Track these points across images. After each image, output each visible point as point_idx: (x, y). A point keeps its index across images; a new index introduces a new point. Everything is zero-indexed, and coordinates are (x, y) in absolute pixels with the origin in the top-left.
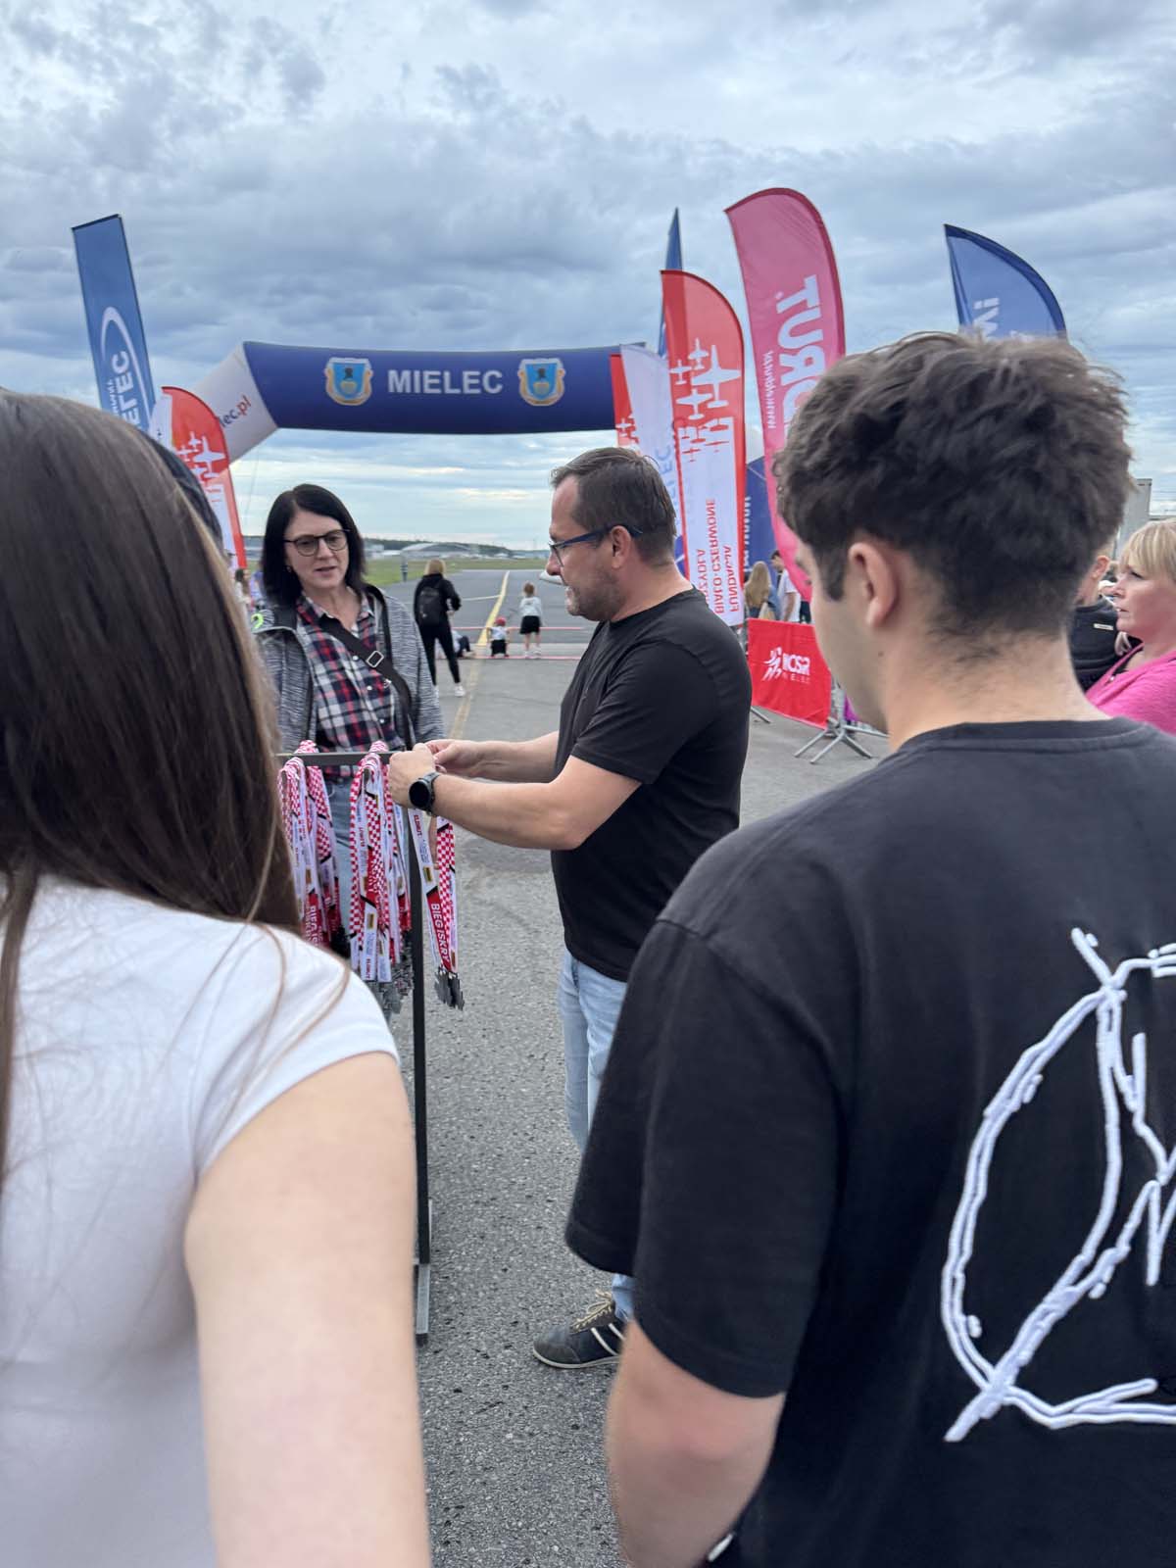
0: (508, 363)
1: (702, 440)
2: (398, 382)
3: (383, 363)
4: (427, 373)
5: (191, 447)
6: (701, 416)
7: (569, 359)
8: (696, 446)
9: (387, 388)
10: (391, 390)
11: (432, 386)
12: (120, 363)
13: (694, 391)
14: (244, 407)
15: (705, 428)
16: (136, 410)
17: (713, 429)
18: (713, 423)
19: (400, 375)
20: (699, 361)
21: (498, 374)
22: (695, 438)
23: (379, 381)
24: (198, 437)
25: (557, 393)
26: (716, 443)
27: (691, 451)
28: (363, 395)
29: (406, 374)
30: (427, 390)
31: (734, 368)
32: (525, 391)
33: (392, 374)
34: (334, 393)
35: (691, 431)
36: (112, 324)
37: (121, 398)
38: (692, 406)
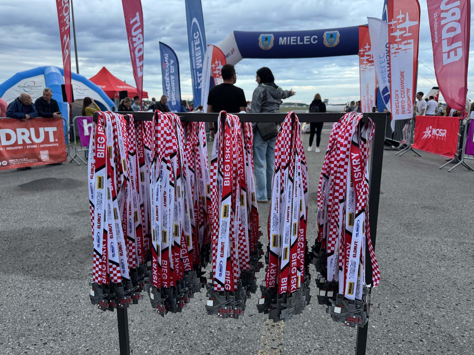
0: (320, 33)
1: (401, 49)
2: (282, 41)
3: (277, 35)
4: (292, 38)
5: (216, 64)
6: (400, 40)
7: (341, 31)
8: (397, 51)
9: (279, 43)
10: (280, 44)
11: (293, 42)
12: (196, 35)
13: (398, 30)
14: (233, 51)
15: (401, 44)
16: (200, 51)
17: (405, 44)
18: (406, 42)
19: (283, 39)
20: (401, 18)
21: (316, 37)
22: (397, 48)
23: (276, 41)
24: (218, 61)
25: (337, 42)
26: (406, 50)
27: (395, 53)
28: (271, 46)
29: (285, 38)
30: (292, 43)
31: (416, 21)
32: (325, 42)
33: (281, 39)
34: (261, 45)
35: (396, 46)
36: (195, 23)
37: (196, 47)
38: (397, 36)
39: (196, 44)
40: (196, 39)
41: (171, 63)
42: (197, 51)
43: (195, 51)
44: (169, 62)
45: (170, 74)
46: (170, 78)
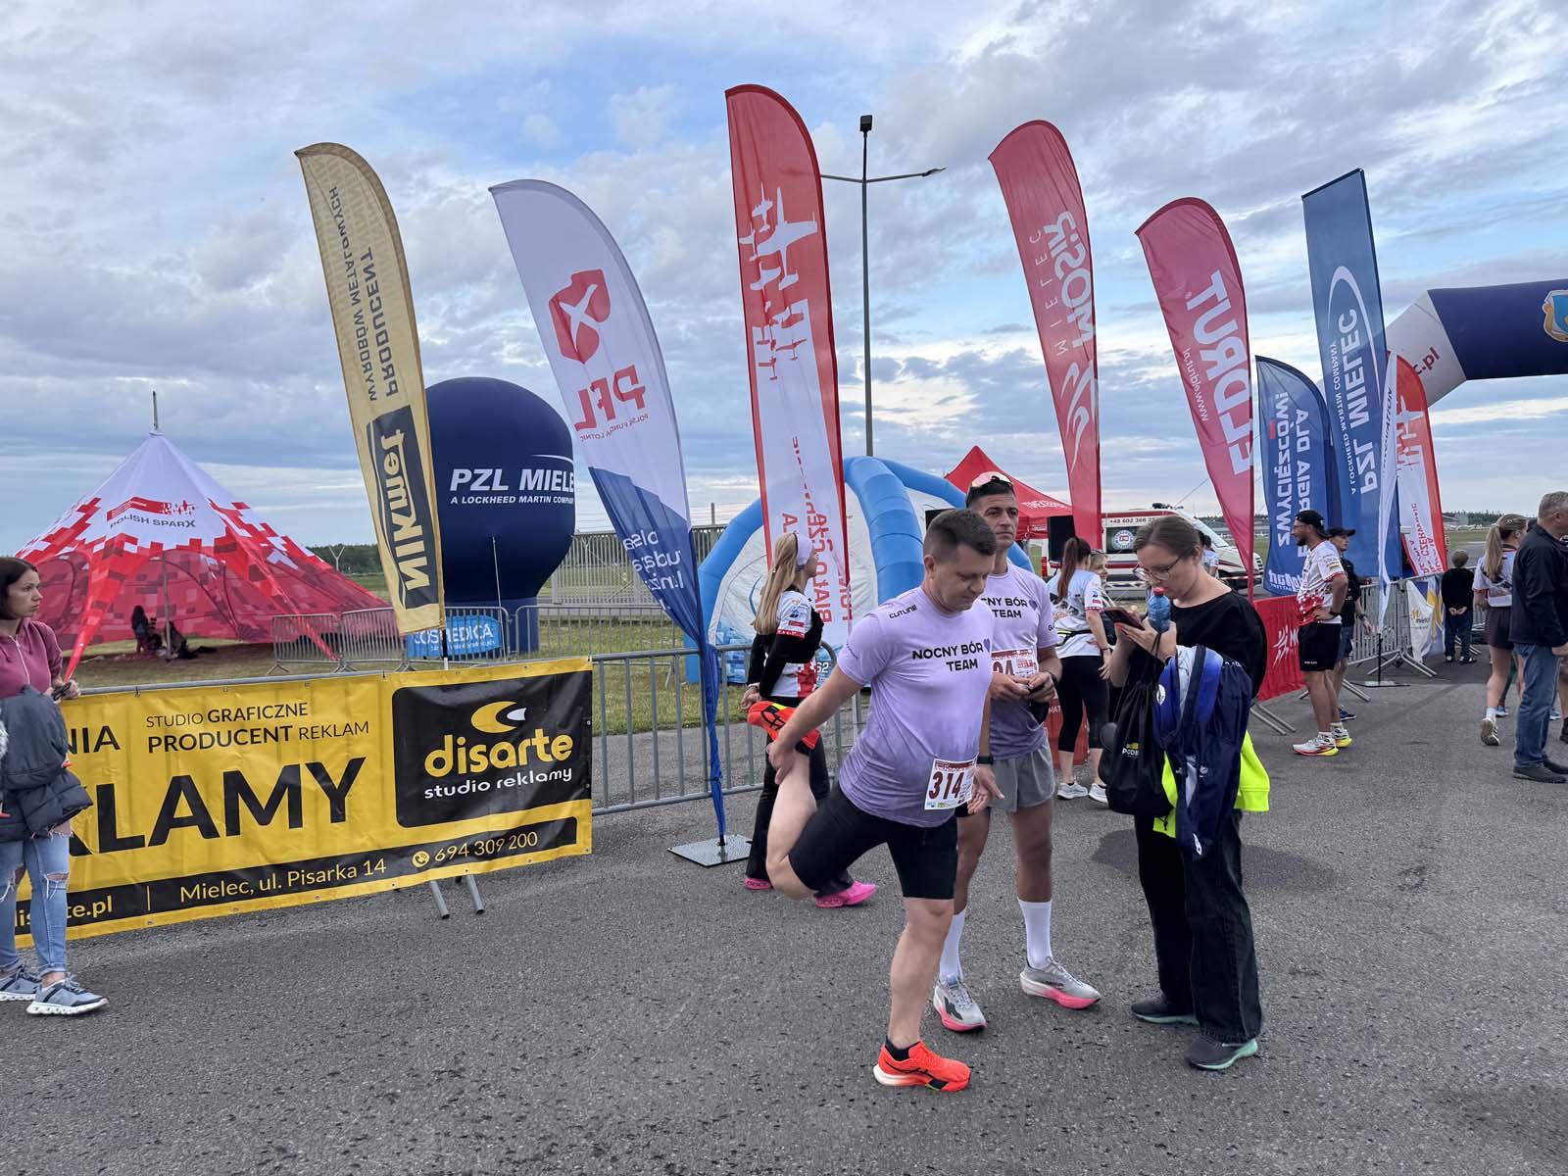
12: (1347, 321)
14: (1431, 359)
34: (1556, 330)
36: (1342, 283)
37: (1345, 359)
39: (1345, 350)
40: (1345, 336)
41: (1300, 420)
42: (1350, 372)
43: (1342, 373)
44: (1293, 418)
45: (1296, 456)
46: (1295, 469)
